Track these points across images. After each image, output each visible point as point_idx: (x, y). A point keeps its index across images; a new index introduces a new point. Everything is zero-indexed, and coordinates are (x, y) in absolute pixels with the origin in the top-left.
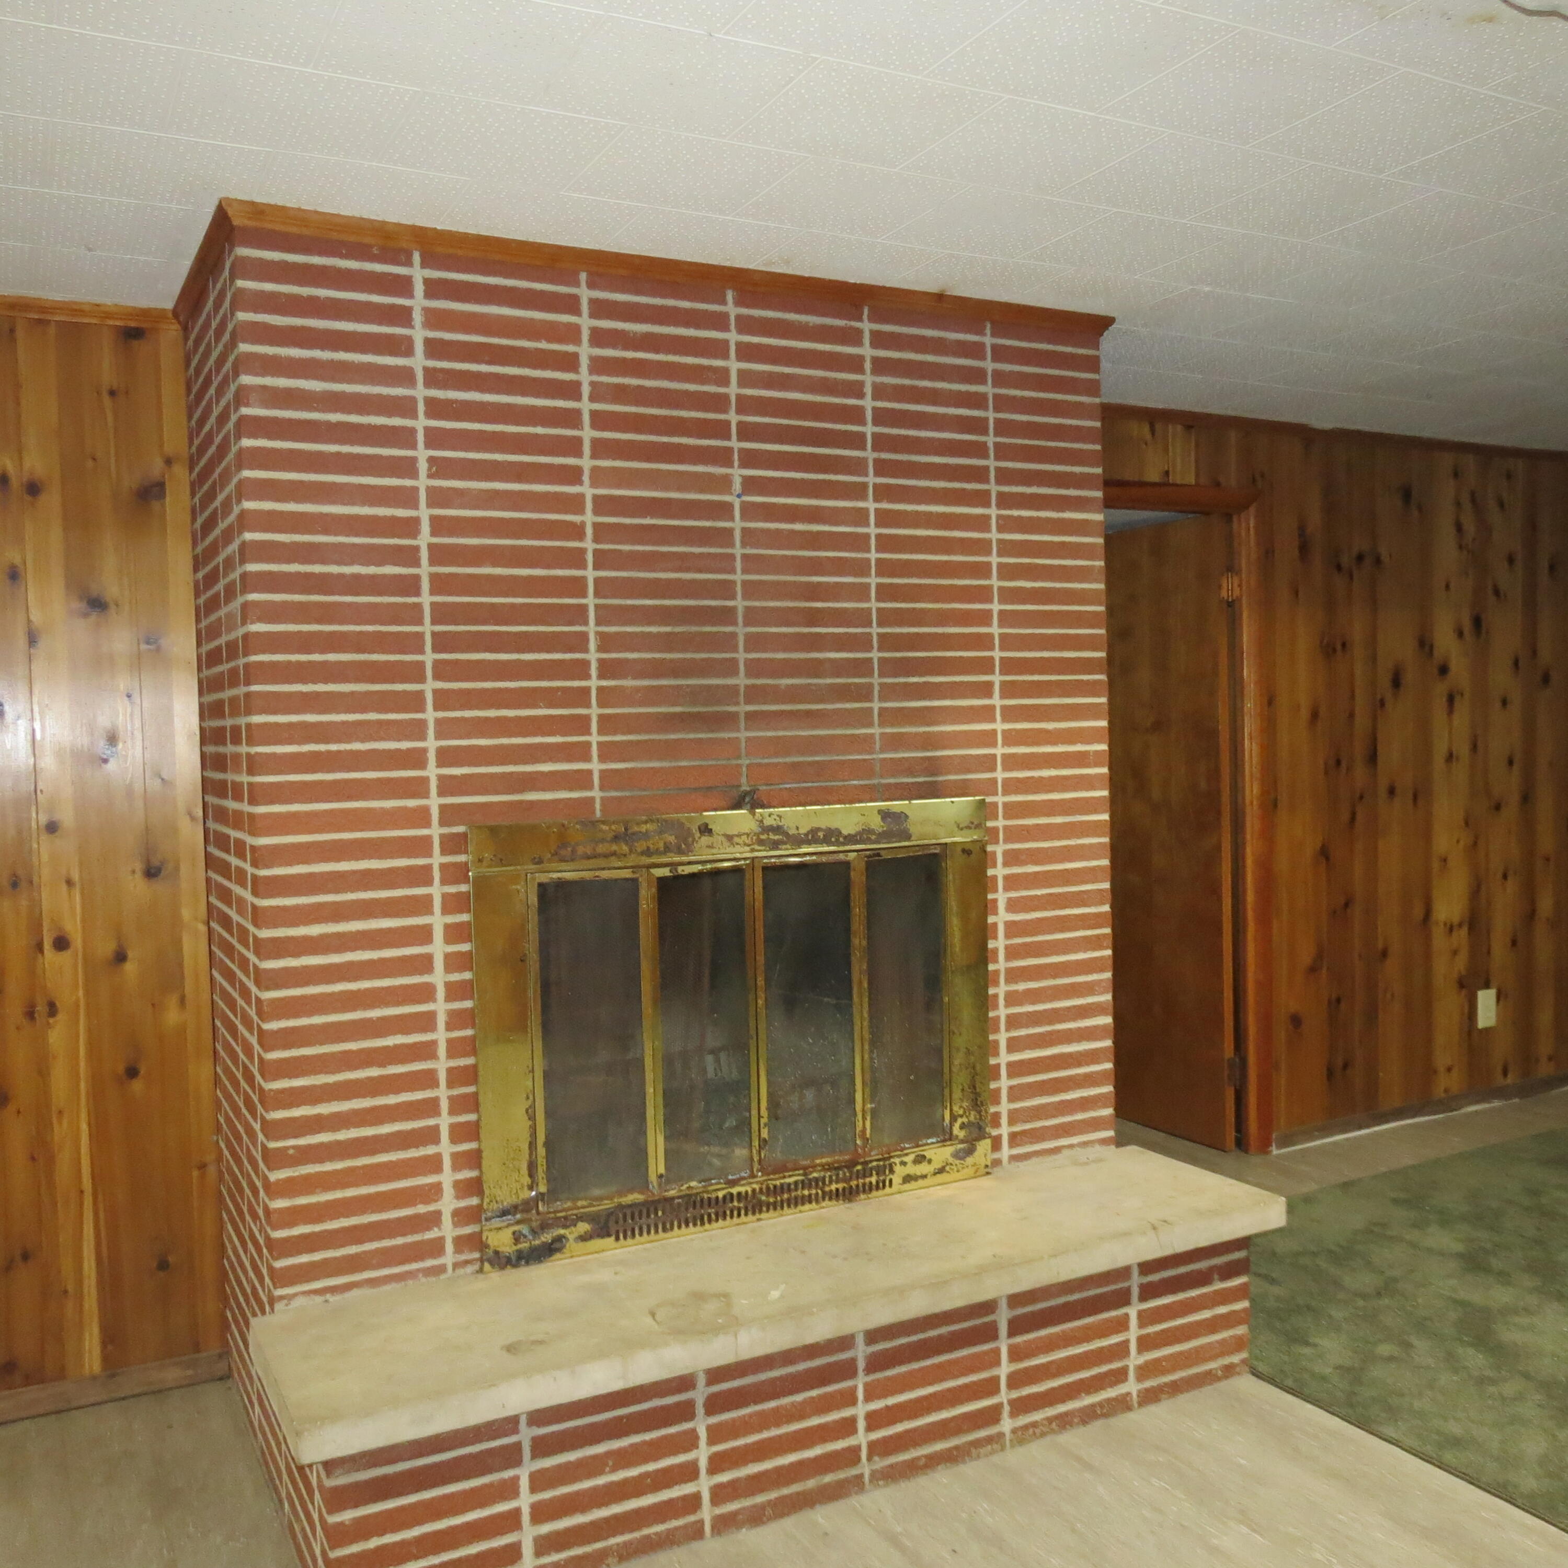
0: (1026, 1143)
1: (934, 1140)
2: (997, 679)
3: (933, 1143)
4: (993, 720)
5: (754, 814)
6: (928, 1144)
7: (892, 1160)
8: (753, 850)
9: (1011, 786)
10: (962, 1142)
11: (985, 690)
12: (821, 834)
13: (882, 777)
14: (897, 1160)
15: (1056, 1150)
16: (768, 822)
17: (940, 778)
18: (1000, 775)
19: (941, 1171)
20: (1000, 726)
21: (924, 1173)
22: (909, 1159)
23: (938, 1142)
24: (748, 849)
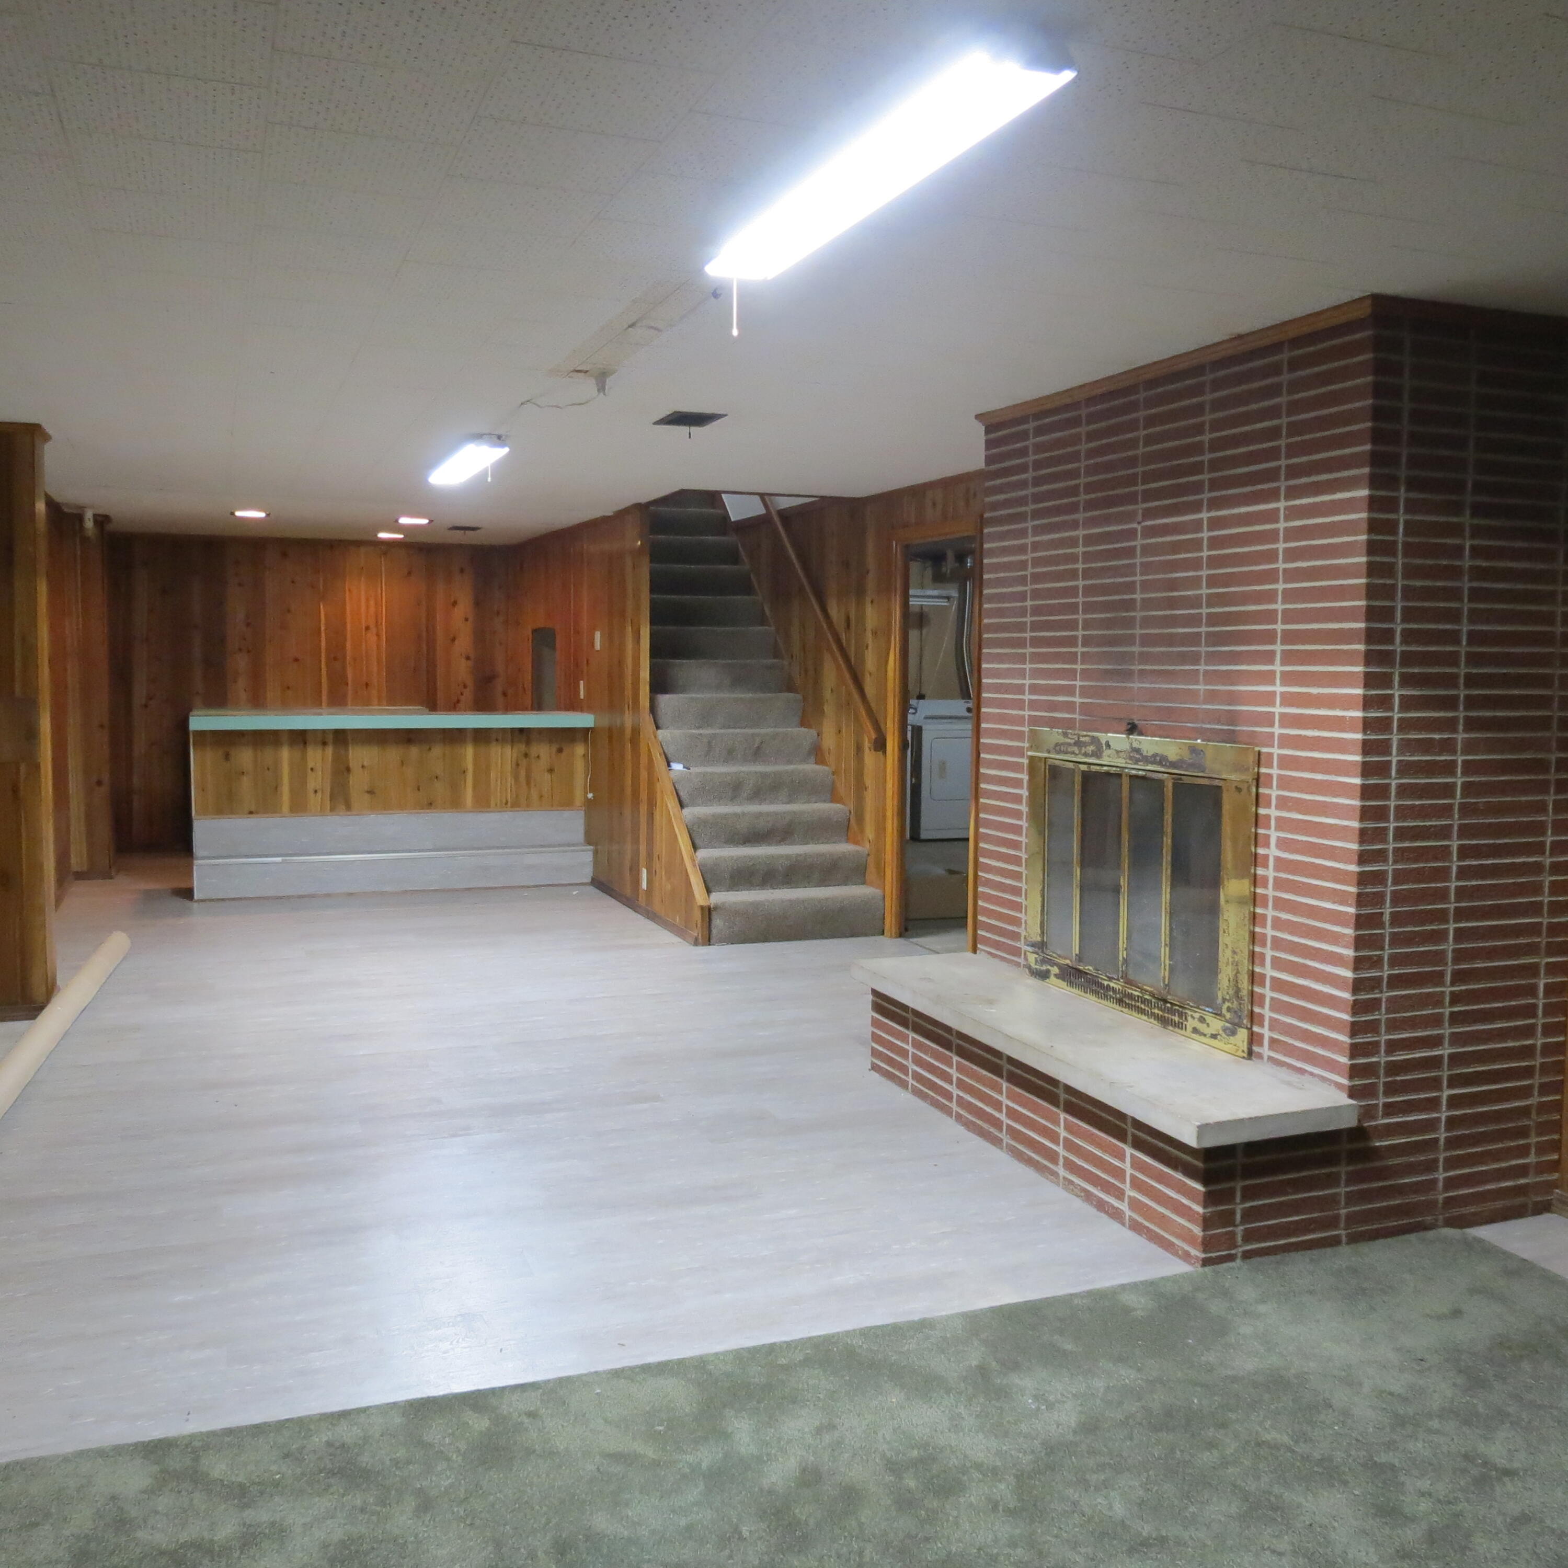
0: (1281, 1053)
1: (1210, 1010)
2: (1278, 648)
3: (1208, 1012)
4: (1273, 683)
5: (1129, 738)
6: (1205, 1010)
7: (1187, 1011)
8: (1126, 763)
9: (1285, 741)
10: (1227, 1021)
11: (1269, 657)
12: (1158, 758)
13: (1203, 722)
14: (1189, 1013)
15: (1301, 1071)
16: (1135, 745)
17: (1238, 728)
18: (1277, 730)
19: (1214, 1036)
20: (1278, 688)
21: (1205, 1033)
22: (1197, 1015)
23: (1212, 1013)
24: (1124, 761)
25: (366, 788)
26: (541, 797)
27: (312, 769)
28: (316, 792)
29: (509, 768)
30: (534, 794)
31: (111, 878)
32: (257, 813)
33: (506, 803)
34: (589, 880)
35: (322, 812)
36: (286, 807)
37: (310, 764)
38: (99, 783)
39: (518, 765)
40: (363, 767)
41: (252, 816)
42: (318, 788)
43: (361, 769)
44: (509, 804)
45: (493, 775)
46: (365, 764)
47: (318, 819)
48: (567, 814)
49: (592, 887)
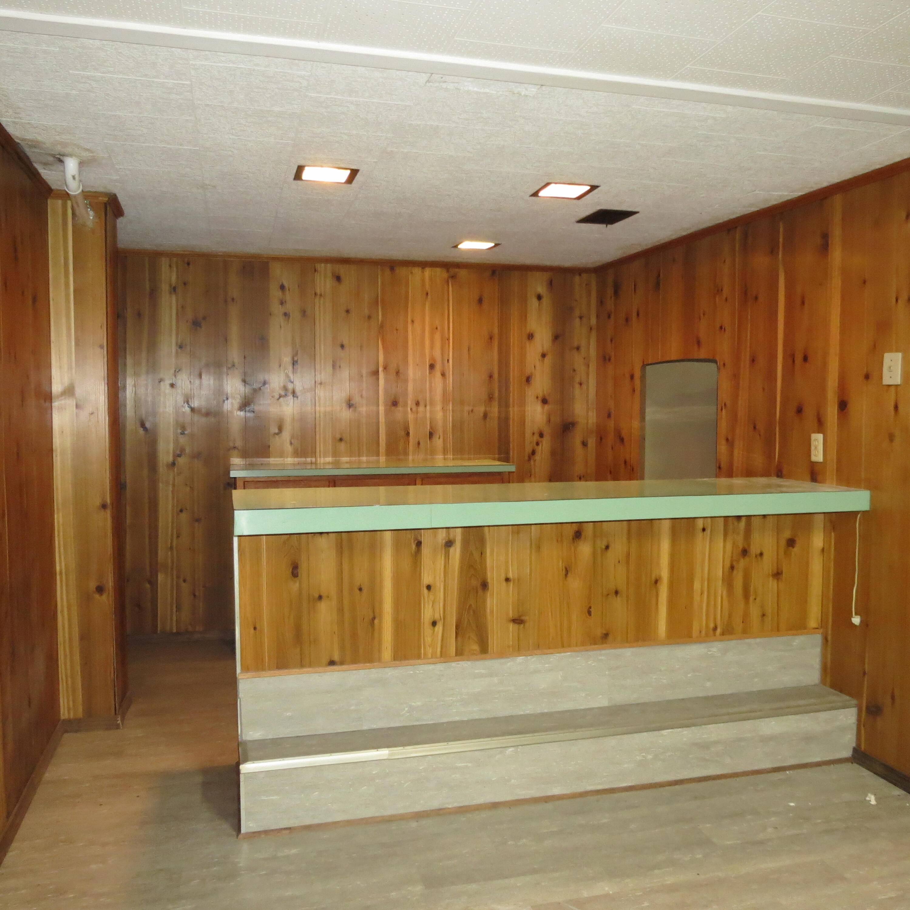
25: (511, 615)
26: (764, 615)
27: (429, 587)
28: (434, 624)
29: (720, 573)
30: (755, 612)
31: (118, 727)
32: (342, 663)
33: (715, 629)
34: (847, 753)
35: (444, 657)
36: (387, 653)
37: (426, 579)
38: (100, 590)
39: (732, 568)
40: (507, 580)
41: (335, 667)
42: (437, 616)
43: (504, 583)
44: (719, 631)
45: (697, 585)
46: (510, 576)
47: (440, 667)
48: (798, 640)
49: (856, 766)
